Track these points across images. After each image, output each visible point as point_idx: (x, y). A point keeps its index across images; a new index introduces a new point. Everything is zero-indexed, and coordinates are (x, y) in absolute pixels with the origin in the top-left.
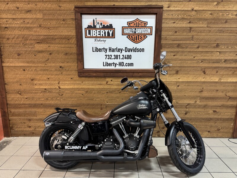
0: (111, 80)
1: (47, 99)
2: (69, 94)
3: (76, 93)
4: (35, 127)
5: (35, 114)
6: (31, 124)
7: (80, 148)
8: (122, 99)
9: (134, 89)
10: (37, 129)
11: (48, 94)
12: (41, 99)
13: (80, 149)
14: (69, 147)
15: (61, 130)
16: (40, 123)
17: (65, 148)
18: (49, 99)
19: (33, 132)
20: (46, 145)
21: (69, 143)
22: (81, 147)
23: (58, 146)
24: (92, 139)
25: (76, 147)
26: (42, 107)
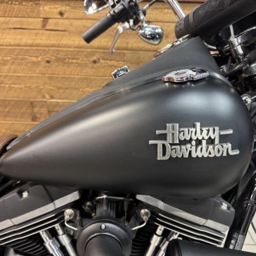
0: (61, 14)
9: (144, 36)
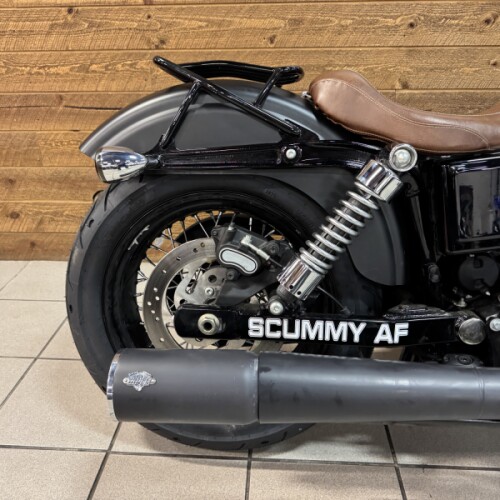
1: (85, 69)
2: (198, 35)
3: (238, 32)
4: (39, 217)
5: (29, 152)
6: (19, 201)
7: (357, 332)
8: (495, 64)
10: (50, 228)
11: (87, 41)
12: (52, 70)
13: (356, 339)
14: (274, 328)
15: (203, 216)
16: (62, 198)
17: (251, 334)
18: (94, 67)
19: (34, 238)
20: (112, 309)
21: (283, 301)
22: (362, 326)
23: (203, 319)
24: (435, 278)
25: (330, 324)
26: (63, 113)
